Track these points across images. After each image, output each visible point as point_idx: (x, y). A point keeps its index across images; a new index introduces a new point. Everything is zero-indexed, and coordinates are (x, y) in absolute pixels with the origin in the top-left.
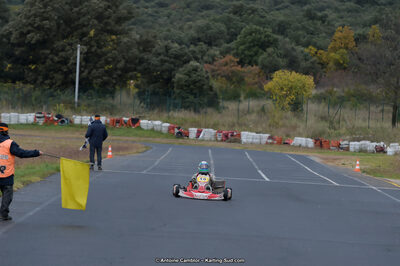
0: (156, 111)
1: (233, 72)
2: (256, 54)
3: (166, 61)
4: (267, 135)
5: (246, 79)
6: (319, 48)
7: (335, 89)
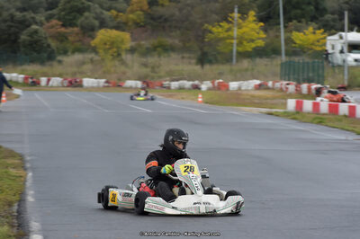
0: (10, 66)
1: (59, 33)
2: (75, 18)
3: (11, 26)
4: (104, 80)
5: (70, 38)
6: (119, 11)
7: (143, 43)
